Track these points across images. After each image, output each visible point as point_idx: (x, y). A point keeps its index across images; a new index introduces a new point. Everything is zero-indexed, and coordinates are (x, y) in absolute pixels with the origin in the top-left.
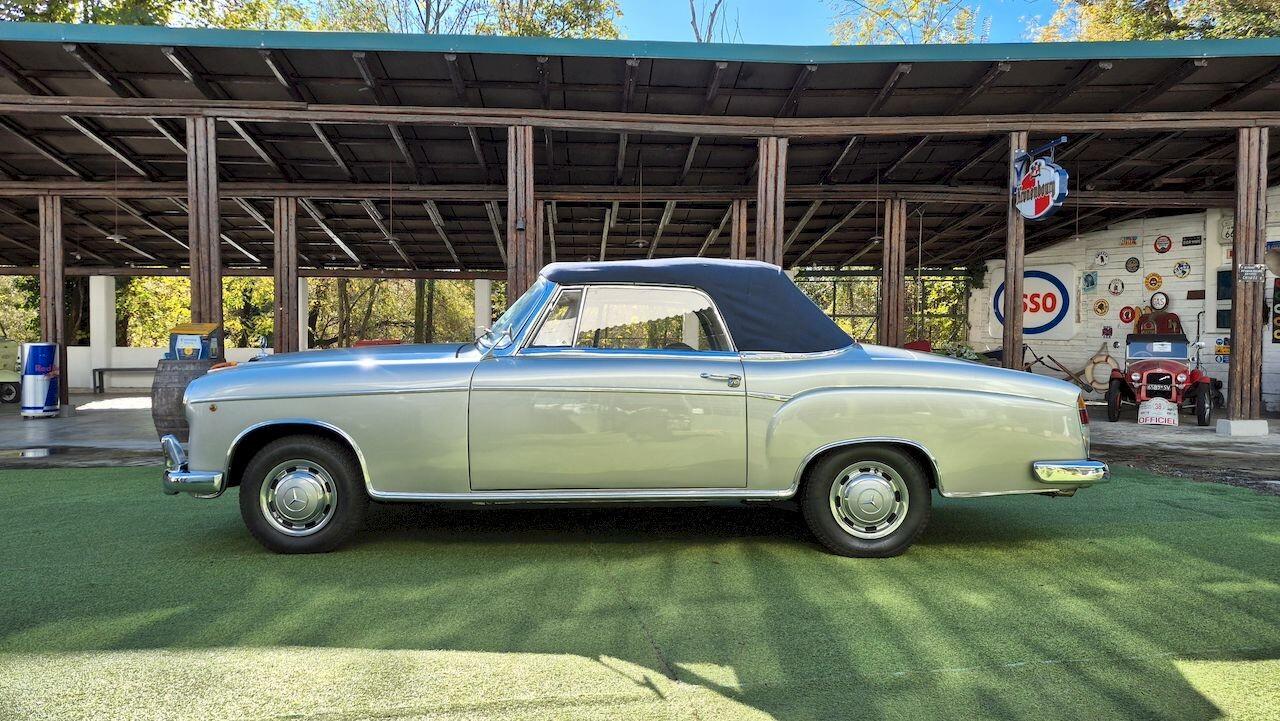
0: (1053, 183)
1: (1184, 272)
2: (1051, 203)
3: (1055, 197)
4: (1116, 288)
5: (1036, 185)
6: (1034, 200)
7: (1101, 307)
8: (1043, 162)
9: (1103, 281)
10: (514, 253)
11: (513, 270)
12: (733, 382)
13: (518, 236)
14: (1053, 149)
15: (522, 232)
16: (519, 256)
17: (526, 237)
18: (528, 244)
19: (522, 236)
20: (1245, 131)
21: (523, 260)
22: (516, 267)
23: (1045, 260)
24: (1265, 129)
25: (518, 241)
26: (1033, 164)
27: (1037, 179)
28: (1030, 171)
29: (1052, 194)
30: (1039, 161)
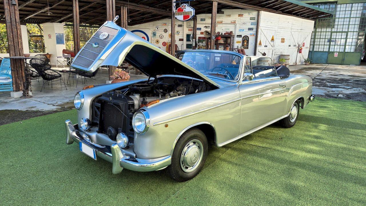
0: (191, 12)
1: (178, 34)
2: (190, 18)
3: (192, 16)
4: (161, 37)
5: (184, 11)
6: (183, 16)
7: (157, 41)
8: (186, 5)
9: (158, 35)
10: (9, 16)
11: (10, 24)
12: (284, 86)
13: (11, 7)
14: (189, 2)
15: (13, 6)
16: (12, 17)
17: (15, 8)
18: (16, 12)
19: (13, 8)
20: (214, 2)
21: (14, 19)
22: (11, 22)
23: (141, 27)
24: (217, 2)
25: (11, 9)
26: (182, 5)
27: (184, 10)
28: (181, 7)
29: (191, 15)
30: (185, 4)
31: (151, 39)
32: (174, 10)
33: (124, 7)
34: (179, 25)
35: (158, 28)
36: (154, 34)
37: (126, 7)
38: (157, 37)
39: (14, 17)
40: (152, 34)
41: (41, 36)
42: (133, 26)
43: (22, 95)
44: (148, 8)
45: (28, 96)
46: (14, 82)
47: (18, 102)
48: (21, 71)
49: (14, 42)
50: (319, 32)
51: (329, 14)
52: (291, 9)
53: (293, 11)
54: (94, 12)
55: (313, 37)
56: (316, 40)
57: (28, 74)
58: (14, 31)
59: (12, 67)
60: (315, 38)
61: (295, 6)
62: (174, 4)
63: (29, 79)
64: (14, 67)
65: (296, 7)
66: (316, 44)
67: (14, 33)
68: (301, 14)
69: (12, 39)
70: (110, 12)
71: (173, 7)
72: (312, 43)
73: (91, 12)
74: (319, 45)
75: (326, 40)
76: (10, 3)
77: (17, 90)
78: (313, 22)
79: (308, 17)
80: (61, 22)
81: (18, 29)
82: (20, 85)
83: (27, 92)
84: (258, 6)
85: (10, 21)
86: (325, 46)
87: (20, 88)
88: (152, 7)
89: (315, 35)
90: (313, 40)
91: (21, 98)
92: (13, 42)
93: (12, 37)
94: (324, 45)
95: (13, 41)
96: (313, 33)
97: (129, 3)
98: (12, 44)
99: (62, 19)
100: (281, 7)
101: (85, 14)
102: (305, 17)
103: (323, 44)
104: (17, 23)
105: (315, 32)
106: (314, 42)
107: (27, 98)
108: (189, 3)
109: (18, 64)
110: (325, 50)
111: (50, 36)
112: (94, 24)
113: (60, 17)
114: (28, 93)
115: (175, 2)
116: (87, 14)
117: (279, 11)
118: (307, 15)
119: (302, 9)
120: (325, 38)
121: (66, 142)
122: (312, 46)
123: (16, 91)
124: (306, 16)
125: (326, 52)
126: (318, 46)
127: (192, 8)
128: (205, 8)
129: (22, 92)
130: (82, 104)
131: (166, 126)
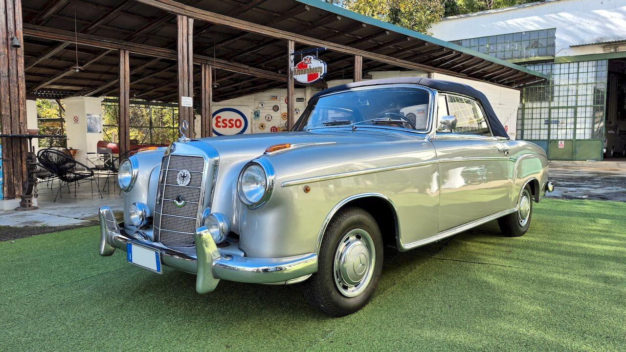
1: (297, 113)
2: (319, 77)
3: (322, 75)
4: (269, 118)
5: (308, 67)
6: (306, 75)
7: (262, 126)
8: (312, 57)
9: (262, 115)
10: (7, 65)
11: (6, 79)
12: (506, 153)
13: (10, 51)
14: (317, 52)
15: (15, 48)
16: (10, 67)
17: (18, 53)
18: (19, 59)
19: (14, 52)
20: (356, 57)
21: (15, 71)
22: (9, 76)
23: (235, 104)
24: (362, 57)
25: (10, 54)
26: (306, 57)
27: (308, 65)
28: (303, 61)
29: (321, 73)
30: (309, 56)
31: (252, 122)
32: (292, 66)
33: (207, 66)
34: (298, 99)
35: (262, 105)
36: (257, 114)
37: (210, 66)
38: (262, 119)
39: (15, 67)
40: (253, 114)
41: (62, 120)
42: (221, 103)
43: (19, 206)
44: (246, 69)
45: (30, 206)
46: (6, 182)
47: (11, 215)
48: (19, 162)
49: (11, 111)
50: (528, 108)
51: (543, 78)
52: (483, 70)
53: (485, 74)
54: (155, 77)
55: (520, 117)
56: (526, 122)
57: (32, 165)
58: (12, 91)
59: (4, 154)
60: (523, 119)
61: (488, 65)
62: (292, 58)
63: (34, 174)
64: (7, 156)
65: (490, 67)
66: (525, 127)
67: (12, 95)
68: (498, 79)
69: (8, 106)
70: (184, 66)
71: (290, 62)
72: (520, 127)
73: (151, 76)
74: (532, 129)
75: (543, 121)
76: (9, 44)
77: (11, 196)
78: (518, 92)
79: (509, 85)
80: (96, 95)
81: (20, 88)
82: (16, 188)
83: (29, 199)
84: (428, 65)
85: (7, 75)
86: (542, 131)
87: (17, 193)
88: (254, 66)
89: (523, 114)
90: (520, 122)
91: (16, 210)
92: (9, 111)
93: (8, 101)
94: (540, 129)
95: (9, 108)
96: (520, 111)
97: (215, 60)
98: (8, 113)
99: (100, 89)
100: (464, 67)
101: (139, 81)
102: (505, 84)
103: (538, 127)
104: (19, 79)
105: (522, 109)
106: (523, 125)
107: (27, 210)
108: (317, 54)
109: (16, 150)
110: (542, 138)
111: (76, 120)
112: (154, 99)
113: (96, 87)
114: (29, 201)
115: (293, 54)
116: (142, 80)
117: (463, 73)
118: (508, 80)
119: (500, 69)
120: (541, 118)
121: (100, 252)
122: (519, 132)
123: (8, 198)
124: (506, 82)
125: (544, 140)
126: (529, 132)
127: (322, 61)
128: (341, 69)
129: (19, 200)
130: (134, 179)
131: (307, 190)
